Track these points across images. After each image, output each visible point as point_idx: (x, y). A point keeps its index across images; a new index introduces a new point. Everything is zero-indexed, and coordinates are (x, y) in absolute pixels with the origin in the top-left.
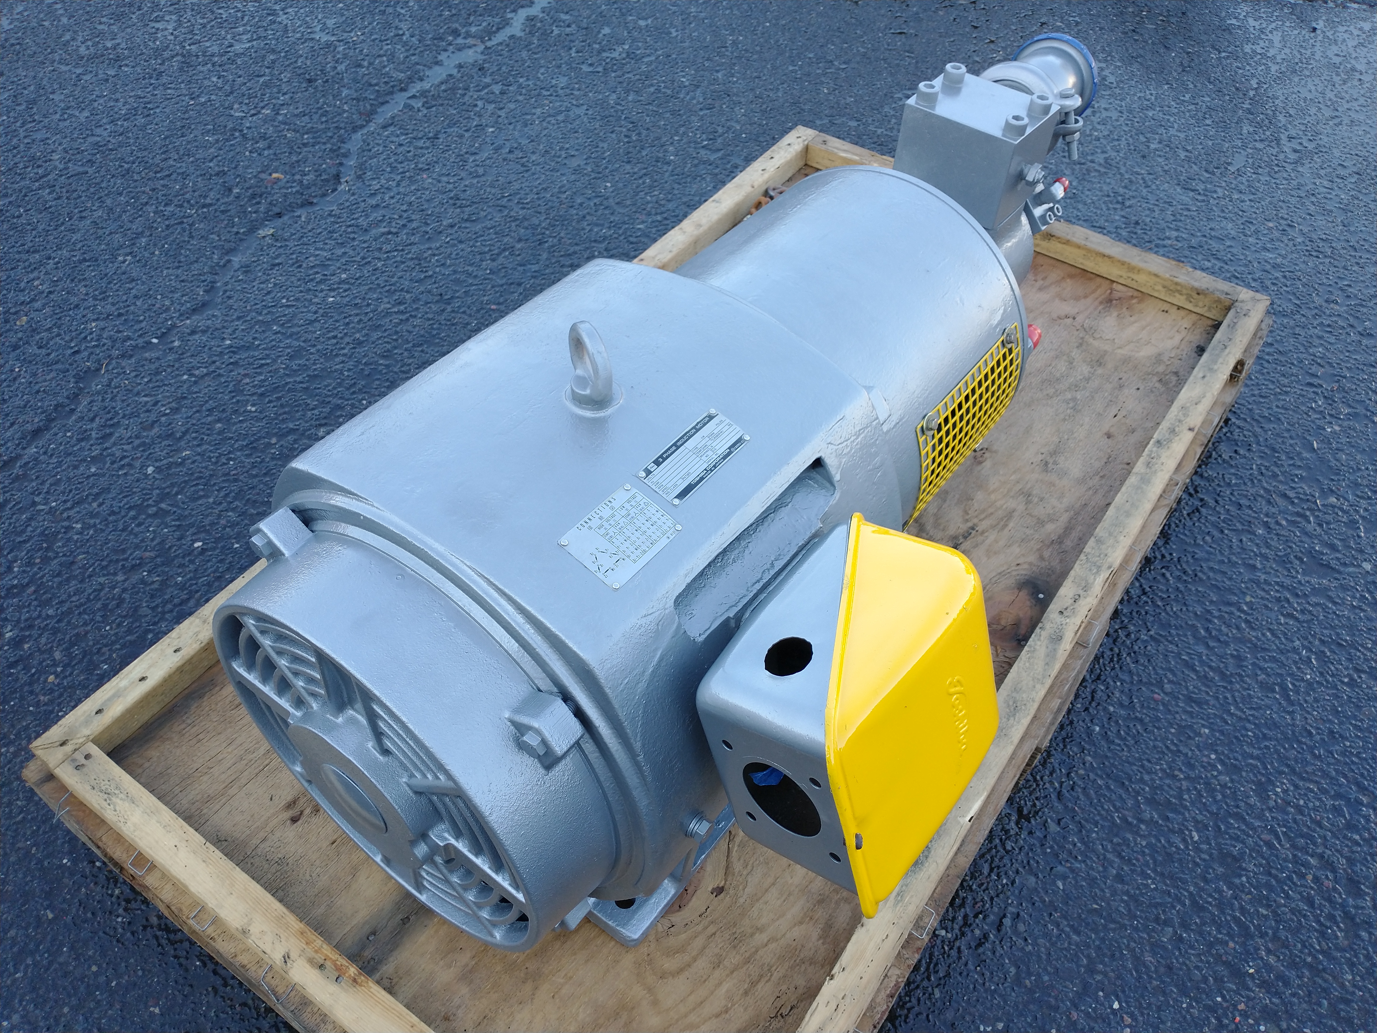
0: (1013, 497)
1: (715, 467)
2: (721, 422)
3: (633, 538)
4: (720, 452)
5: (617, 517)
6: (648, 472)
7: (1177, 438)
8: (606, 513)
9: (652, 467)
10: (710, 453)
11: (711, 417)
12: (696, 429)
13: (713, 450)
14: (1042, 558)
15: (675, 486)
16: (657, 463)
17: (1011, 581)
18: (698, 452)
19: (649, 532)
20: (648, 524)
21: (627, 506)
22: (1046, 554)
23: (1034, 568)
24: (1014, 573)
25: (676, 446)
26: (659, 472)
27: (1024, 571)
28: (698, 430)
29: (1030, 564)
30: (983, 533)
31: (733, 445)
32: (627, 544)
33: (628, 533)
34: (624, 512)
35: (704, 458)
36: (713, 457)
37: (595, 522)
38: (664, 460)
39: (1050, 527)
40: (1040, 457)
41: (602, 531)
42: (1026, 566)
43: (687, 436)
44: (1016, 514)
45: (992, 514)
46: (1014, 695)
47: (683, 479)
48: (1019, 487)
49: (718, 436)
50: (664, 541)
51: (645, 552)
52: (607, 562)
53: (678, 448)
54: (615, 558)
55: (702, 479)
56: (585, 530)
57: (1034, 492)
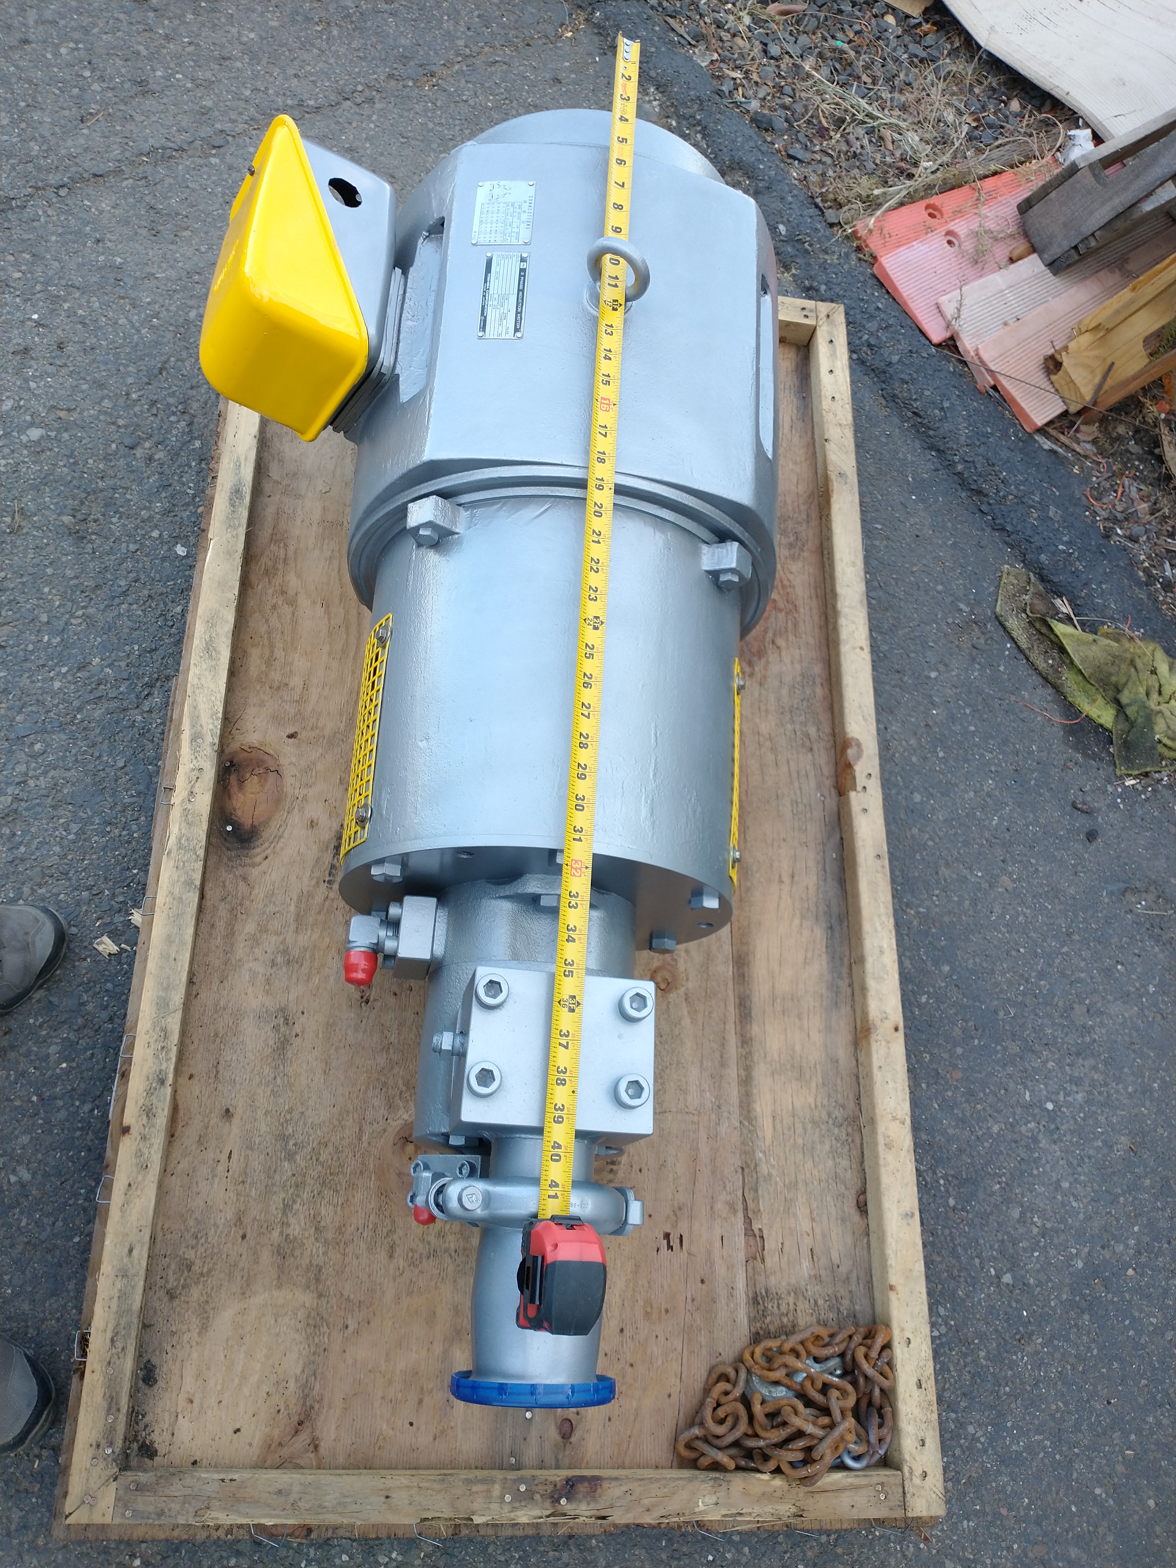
0: (306, 949)
1: (484, 296)
2: (507, 333)
3: (495, 215)
4: (490, 309)
5: (515, 219)
6: (523, 260)
7: (140, 1103)
8: (524, 217)
9: (524, 265)
10: (495, 303)
11: (517, 330)
12: (518, 313)
13: (495, 307)
14: (245, 879)
15: (498, 264)
16: (523, 271)
17: (267, 834)
18: (503, 298)
19: (489, 225)
20: (494, 229)
21: (516, 230)
22: (242, 886)
23: (248, 861)
24: (267, 844)
25: (521, 291)
26: (517, 266)
27: (258, 852)
28: (517, 313)
29: (253, 865)
30: (318, 883)
31: (485, 321)
32: (496, 209)
33: (501, 215)
34: (514, 225)
35: (496, 296)
36: (491, 302)
37: (525, 207)
38: (520, 276)
39: (250, 927)
40: (297, 1029)
41: (516, 205)
42: (258, 859)
43: (520, 302)
44: (293, 927)
45: (319, 913)
46: (214, 663)
47: (497, 273)
48: (304, 969)
49: (501, 320)
50: (475, 228)
51: (481, 213)
52: (497, 191)
53: (519, 290)
54: (495, 196)
55: (486, 281)
56: (527, 199)
57: (284, 969)
